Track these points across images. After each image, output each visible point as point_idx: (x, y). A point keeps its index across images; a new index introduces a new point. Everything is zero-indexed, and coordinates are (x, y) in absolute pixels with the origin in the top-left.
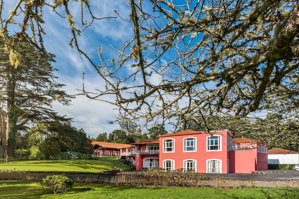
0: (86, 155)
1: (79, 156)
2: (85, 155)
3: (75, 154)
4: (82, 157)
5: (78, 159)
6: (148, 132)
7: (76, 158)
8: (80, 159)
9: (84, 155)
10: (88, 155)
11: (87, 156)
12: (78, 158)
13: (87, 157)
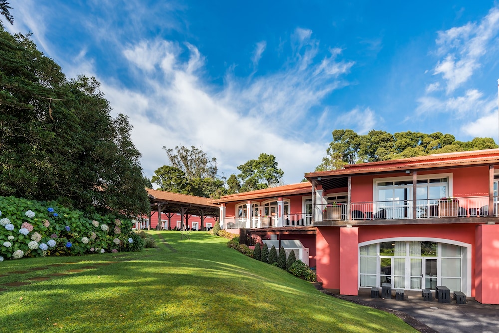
0: (112, 225)
1: (64, 233)
2: (105, 227)
3: (31, 214)
4: (85, 240)
5: (53, 252)
6: (240, 172)
7: (33, 245)
8: (68, 252)
9: (96, 223)
10: (118, 222)
11: (117, 230)
12: (52, 242)
13: (111, 233)
